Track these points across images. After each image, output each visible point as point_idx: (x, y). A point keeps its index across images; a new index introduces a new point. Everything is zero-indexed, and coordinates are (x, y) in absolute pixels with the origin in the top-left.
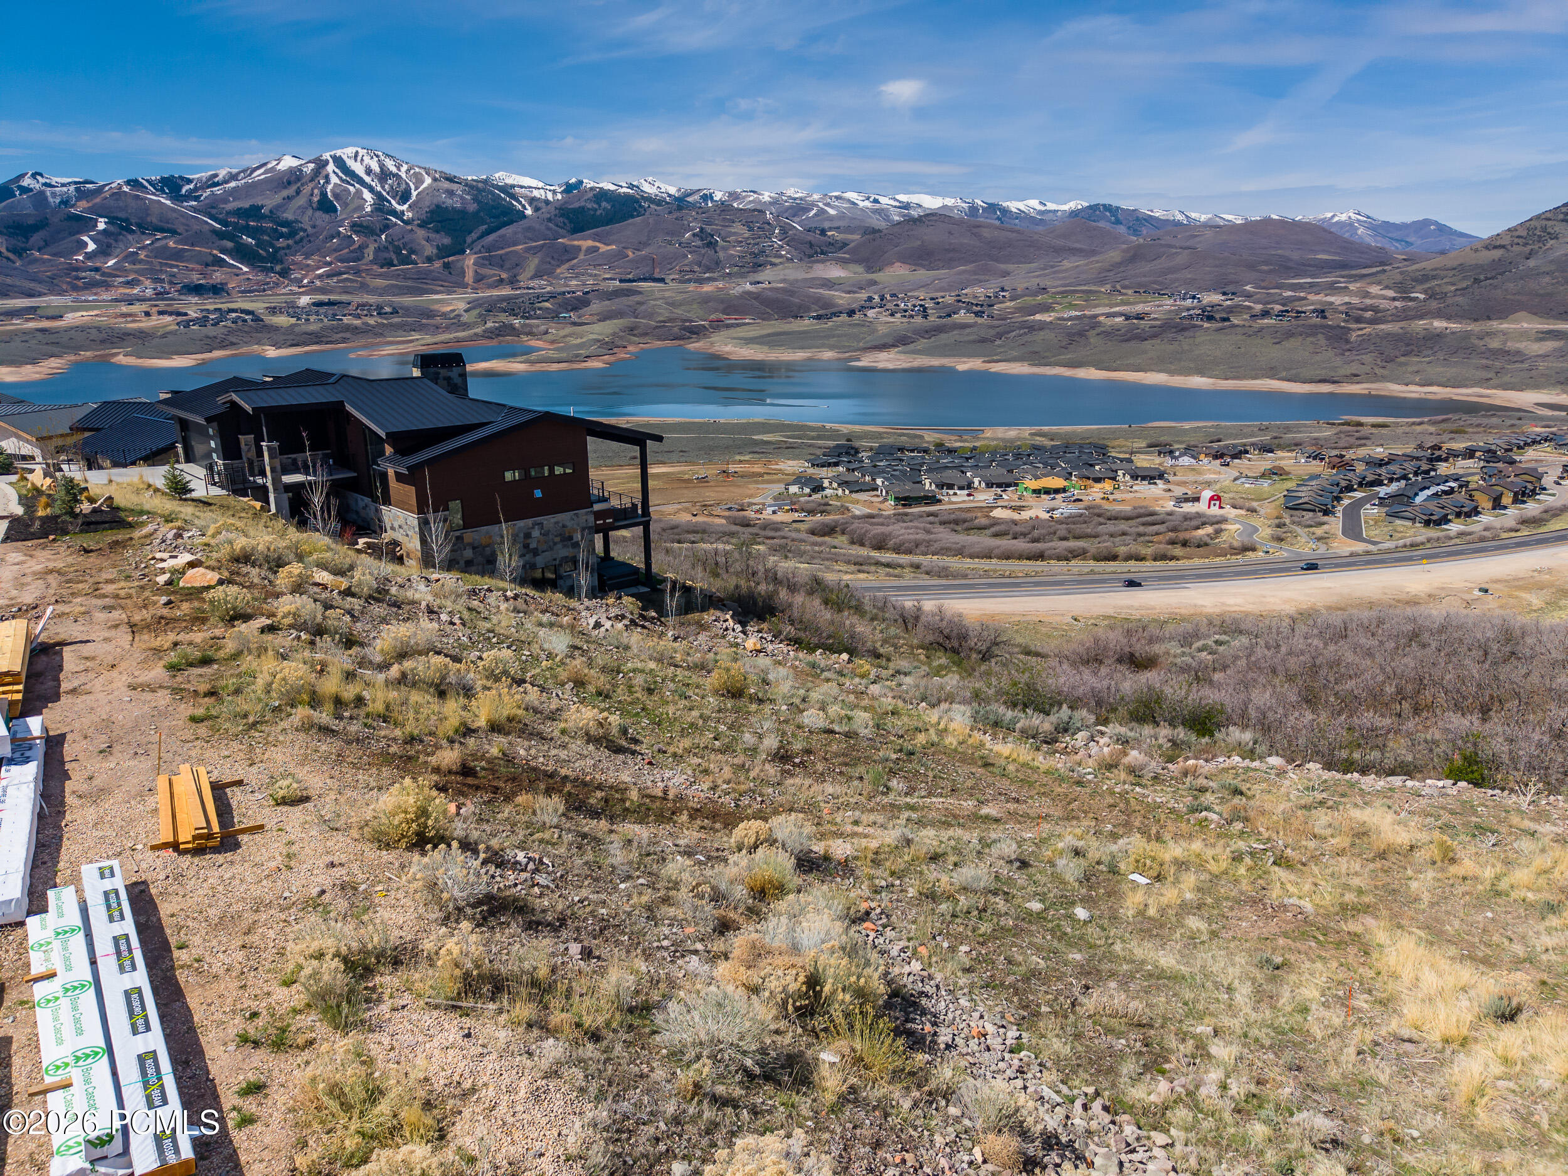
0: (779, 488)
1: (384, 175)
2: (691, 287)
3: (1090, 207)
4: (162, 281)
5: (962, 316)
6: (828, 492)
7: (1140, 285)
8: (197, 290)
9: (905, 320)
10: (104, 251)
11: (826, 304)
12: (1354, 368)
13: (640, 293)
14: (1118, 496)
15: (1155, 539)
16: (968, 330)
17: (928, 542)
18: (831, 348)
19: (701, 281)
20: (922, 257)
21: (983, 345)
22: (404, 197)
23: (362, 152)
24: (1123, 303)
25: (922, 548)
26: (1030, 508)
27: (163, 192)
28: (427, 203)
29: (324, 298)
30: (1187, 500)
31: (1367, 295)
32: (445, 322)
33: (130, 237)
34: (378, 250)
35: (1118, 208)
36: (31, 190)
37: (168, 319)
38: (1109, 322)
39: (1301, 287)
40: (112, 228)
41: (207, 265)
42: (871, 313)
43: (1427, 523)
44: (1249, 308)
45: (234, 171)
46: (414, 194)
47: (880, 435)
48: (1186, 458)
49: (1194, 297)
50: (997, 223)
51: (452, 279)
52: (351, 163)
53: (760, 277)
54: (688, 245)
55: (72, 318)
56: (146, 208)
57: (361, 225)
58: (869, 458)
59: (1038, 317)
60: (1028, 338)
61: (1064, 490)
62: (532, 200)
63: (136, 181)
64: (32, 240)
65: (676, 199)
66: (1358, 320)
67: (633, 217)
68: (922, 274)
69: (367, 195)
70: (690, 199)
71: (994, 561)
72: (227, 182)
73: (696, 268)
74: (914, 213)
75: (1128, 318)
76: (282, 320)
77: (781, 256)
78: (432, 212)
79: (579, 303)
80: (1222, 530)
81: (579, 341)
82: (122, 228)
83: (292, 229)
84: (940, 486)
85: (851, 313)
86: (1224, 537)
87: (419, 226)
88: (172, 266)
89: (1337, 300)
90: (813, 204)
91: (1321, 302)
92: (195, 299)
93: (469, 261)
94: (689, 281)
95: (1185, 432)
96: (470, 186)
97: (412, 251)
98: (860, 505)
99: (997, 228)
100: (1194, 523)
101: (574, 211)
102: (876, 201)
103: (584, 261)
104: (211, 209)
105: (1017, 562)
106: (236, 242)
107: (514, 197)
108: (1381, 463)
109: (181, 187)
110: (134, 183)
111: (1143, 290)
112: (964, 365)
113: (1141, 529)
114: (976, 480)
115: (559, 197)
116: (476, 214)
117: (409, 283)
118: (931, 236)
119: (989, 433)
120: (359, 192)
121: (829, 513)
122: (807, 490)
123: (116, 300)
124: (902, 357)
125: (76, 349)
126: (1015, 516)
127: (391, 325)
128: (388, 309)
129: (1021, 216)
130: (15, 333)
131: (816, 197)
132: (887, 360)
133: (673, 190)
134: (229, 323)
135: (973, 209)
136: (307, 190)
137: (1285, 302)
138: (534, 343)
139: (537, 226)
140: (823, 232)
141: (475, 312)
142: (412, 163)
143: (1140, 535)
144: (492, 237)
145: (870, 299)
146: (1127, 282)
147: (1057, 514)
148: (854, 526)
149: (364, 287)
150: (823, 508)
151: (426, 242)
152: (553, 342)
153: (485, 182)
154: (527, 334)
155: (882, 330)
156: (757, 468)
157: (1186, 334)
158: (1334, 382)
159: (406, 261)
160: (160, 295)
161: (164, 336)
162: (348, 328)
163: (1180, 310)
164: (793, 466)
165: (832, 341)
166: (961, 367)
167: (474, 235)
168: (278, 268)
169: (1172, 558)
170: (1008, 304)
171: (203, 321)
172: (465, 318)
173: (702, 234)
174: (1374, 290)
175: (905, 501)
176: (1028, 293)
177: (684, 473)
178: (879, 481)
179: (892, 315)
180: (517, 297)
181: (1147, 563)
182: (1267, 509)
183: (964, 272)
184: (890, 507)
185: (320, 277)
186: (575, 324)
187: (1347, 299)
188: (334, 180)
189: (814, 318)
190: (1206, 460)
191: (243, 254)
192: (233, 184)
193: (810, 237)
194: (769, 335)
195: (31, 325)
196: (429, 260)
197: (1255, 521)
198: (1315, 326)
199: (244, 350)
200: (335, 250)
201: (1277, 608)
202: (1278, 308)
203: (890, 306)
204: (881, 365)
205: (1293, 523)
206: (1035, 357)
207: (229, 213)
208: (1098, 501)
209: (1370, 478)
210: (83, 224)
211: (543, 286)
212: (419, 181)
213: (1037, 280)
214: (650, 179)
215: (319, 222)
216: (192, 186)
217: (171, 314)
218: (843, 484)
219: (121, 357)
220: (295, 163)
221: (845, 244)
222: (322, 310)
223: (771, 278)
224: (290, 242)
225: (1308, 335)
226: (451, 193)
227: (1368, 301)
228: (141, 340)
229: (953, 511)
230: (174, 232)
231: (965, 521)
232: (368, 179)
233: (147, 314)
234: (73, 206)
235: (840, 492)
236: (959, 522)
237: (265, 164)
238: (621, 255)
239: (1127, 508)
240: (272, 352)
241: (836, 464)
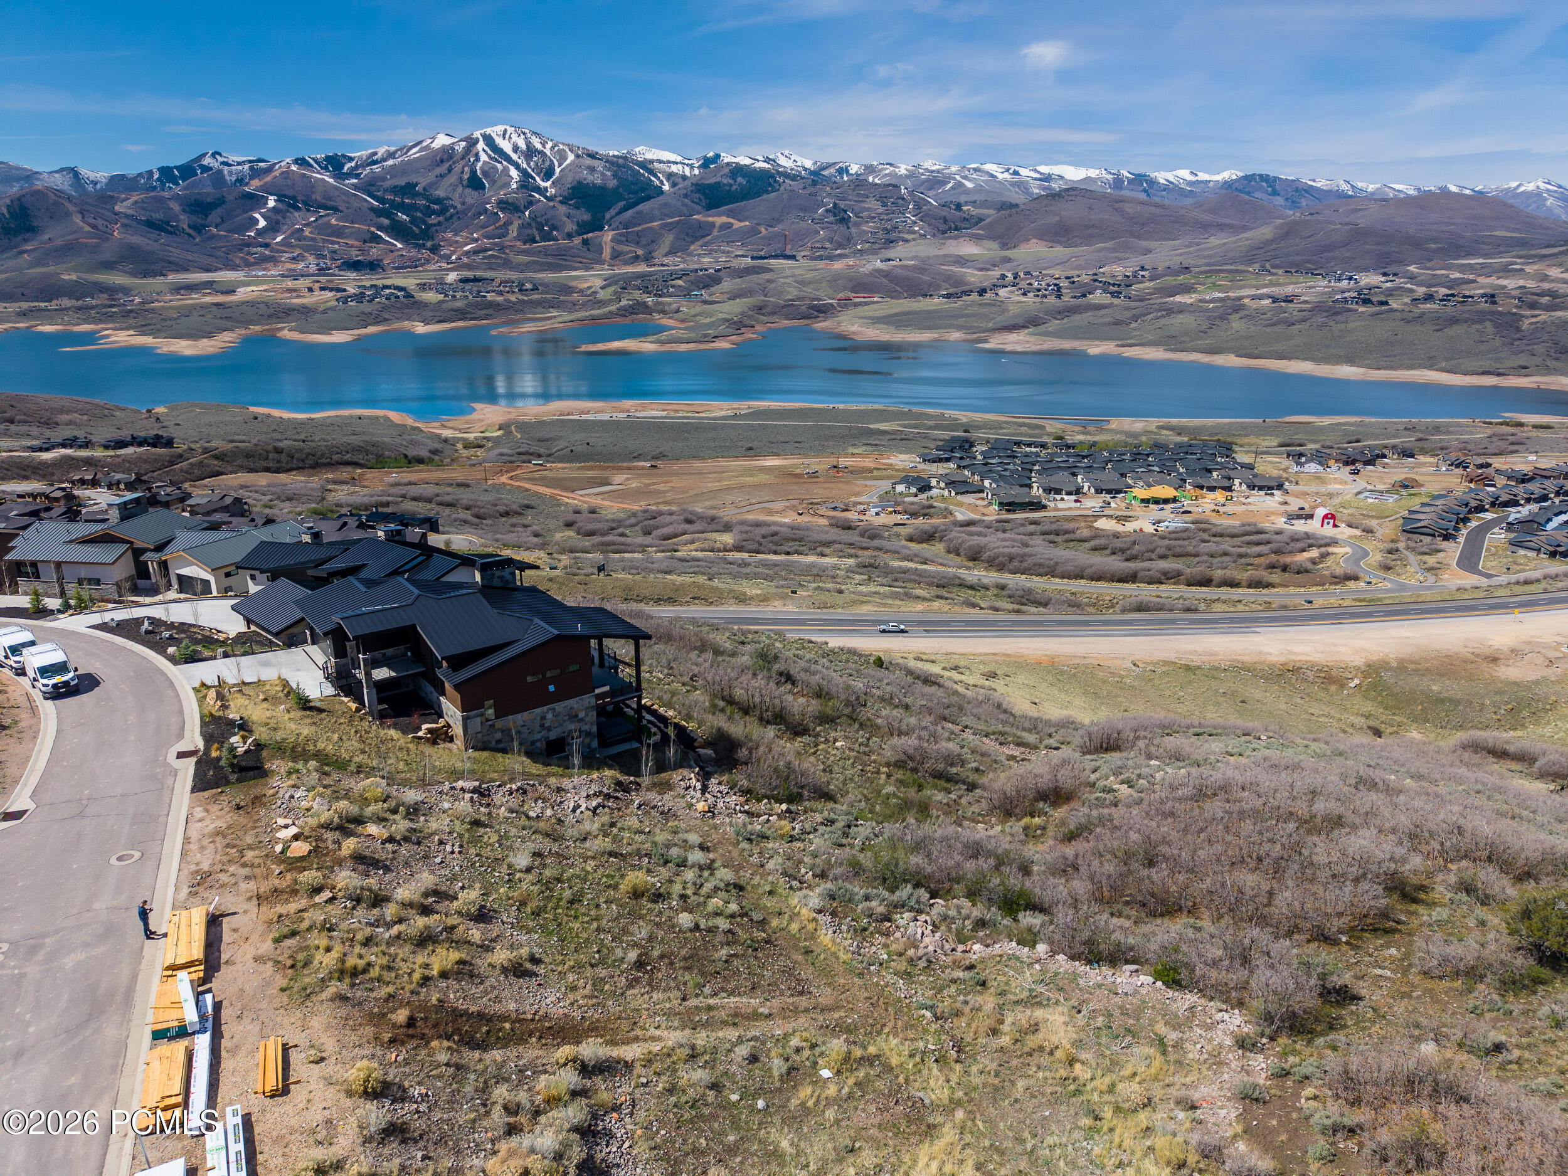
0: (886, 485)
1: (530, 152)
2: (821, 264)
3: (1246, 177)
4: (324, 257)
5: (1098, 297)
6: (935, 492)
7: (1292, 264)
8: (355, 266)
9: (1038, 300)
10: (273, 227)
11: (957, 281)
12: (1522, 360)
13: (771, 270)
14: (1230, 508)
15: (1256, 561)
16: (1103, 312)
17: (1024, 556)
18: (959, 328)
19: (831, 258)
20: (1059, 234)
21: (1116, 328)
22: (548, 174)
23: (510, 130)
24: (1272, 284)
25: (1016, 563)
26: (1136, 518)
27: (326, 168)
28: (569, 180)
29: (470, 274)
30: (1299, 517)
31: (1545, 278)
32: (582, 299)
33: (296, 214)
34: (522, 226)
35: (1275, 178)
36: (211, 169)
37: (329, 294)
38: (1254, 304)
39: (1470, 268)
40: (280, 206)
41: (365, 242)
42: (1003, 292)
43: (1553, 555)
44: (1411, 291)
45: (392, 149)
46: (558, 170)
47: (999, 426)
48: (1312, 465)
49: (1350, 278)
50: (1143, 196)
51: (590, 255)
52: (500, 142)
53: (890, 254)
54: (821, 221)
55: (244, 293)
56: (311, 185)
57: (506, 202)
58: (982, 453)
59: (1178, 298)
60: (1163, 321)
61: (1174, 500)
62: (670, 176)
63: (303, 159)
64: (210, 218)
65: (812, 173)
66: (1533, 306)
67: (768, 192)
68: (1059, 251)
69: (514, 173)
70: (825, 173)
71: (1083, 582)
72: (385, 160)
73: (828, 245)
74: (1055, 186)
75: (1275, 300)
76: (432, 297)
77: (914, 232)
78: (573, 188)
79: (711, 281)
80: (1328, 554)
81: (708, 320)
82: (290, 205)
83: (442, 207)
84: (1048, 491)
85: (982, 292)
86: (1329, 562)
87: (561, 202)
88: (333, 243)
89: (1510, 283)
90: (950, 177)
91: (1491, 286)
92: (352, 275)
93: (608, 236)
94: (821, 258)
95: (1322, 430)
96: (611, 162)
97: (554, 228)
98: (965, 508)
99: (1142, 203)
100: (1300, 545)
101: (710, 186)
102: (1016, 173)
103: (718, 237)
104: (369, 187)
105: (1106, 585)
106: (393, 220)
107: (652, 172)
108: (1524, 479)
109: (343, 166)
110: (301, 162)
111: (1294, 268)
112: (1095, 349)
113: (1243, 550)
114: (1086, 486)
115: (696, 172)
116: (615, 189)
117: (550, 260)
118: (1070, 212)
119: (1115, 423)
120: (506, 170)
121: (931, 516)
122: (914, 490)
123: (283, 276)
124: (1032, 339)
125: (248, 323)
126: (1119, 528)
127: (531, 302)
128: (528, 286)
129: (1172, 189)
130: (193, 307)
131: (954, 169)
132: (1015, 341)
133: (809, 164)
134: (383, 300)
135: (1118, 182)
136: (458, 168)
137: (1452, 284)
138: (666, 322)
139: (673, 202)
140: (958, 207)
141: (610, 290)
142: (556, 139)
143: (1241, 556)
144: (630, 213)
145: (1003, 277)
146: (1277, 261)
147: (1162, 527)
148: (954, 534)
149: (507, 264)
150: (926, 511)
151: (568, 218)
152: (683, 321)
153: (625, 158)
154: (660, 312)
155: (1013, 310)
156: (868, 463)
157: (1337, 318)
158: (1499, 374)
159: (547, 237)
160: (322, 271)
161: (324, 312)
162: (491, 305)
163: (1335, 291)
164: (904, 460)
165: (961, 321)
166: (1092, 351)
167: (613, 211)
168: (429, 244)
169: (1268, 585)
170: (1147, 284)
171: (359, 297)
172: (602, 295)
173: (835, 210)
174: (1554, 272)
175: (1010, 506)
176: (1170, 271)
177: (795, 466)
178: (987, 483)
179: (1024, 294)
180: (651, 274)
181: (1240, 590)
182: (1387, 530)
183: (1104, 249)
184: (993, 513)
185: (467, 253)
186: (705, 302)
187: (1521, 283)
188: (484, 157)
189: (943, 296)
190: (1334, 468)
191: (398, 230)
192: (390, 162)
193: (944, 213)
194: (896, 315)
195: (208, 299)
196: (570, 236)
197: (1368, 546)
198: (1483, 312)
199: (395, 326)
200: (483, 227)
201: (1347, 658)
202: (1443, 291)
203: (1023, 284)
204: (1009, 348)
205: (1408, 548)
206: (1171, 342)
207: (386, 191)
208: (1208, 513)
209: (1504, 498)
210: (254, 201)
211: (676, 263)
212: (562, 157)
213: (1181, 259)
214: (787, 152)
215: (469, 200)
216: (353, 164)
217: (331, 290)
218: (951, 484)
219: (286, 332)
220: (448, 141)
221: (980, 220)
222: (468, 286)
223: (905, 255)
224: (441, 218)
225: (1475, 322)
226: (592, 169)
227: (1546, 286)
228: (304, 315)
229: (1057, 520)
230: (335, 209)
231: (1067, 532)
232: (514, 157)
233: (310, 290)
234: (247, 184)
235: (946, 493)
236: (1059, 533)
237: (420, 143)
238: (753, 231)
239: (1235, 522)
240: (420, 328)
241: (948, 460)
